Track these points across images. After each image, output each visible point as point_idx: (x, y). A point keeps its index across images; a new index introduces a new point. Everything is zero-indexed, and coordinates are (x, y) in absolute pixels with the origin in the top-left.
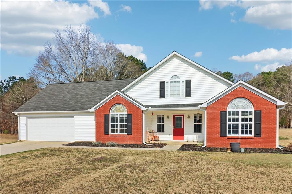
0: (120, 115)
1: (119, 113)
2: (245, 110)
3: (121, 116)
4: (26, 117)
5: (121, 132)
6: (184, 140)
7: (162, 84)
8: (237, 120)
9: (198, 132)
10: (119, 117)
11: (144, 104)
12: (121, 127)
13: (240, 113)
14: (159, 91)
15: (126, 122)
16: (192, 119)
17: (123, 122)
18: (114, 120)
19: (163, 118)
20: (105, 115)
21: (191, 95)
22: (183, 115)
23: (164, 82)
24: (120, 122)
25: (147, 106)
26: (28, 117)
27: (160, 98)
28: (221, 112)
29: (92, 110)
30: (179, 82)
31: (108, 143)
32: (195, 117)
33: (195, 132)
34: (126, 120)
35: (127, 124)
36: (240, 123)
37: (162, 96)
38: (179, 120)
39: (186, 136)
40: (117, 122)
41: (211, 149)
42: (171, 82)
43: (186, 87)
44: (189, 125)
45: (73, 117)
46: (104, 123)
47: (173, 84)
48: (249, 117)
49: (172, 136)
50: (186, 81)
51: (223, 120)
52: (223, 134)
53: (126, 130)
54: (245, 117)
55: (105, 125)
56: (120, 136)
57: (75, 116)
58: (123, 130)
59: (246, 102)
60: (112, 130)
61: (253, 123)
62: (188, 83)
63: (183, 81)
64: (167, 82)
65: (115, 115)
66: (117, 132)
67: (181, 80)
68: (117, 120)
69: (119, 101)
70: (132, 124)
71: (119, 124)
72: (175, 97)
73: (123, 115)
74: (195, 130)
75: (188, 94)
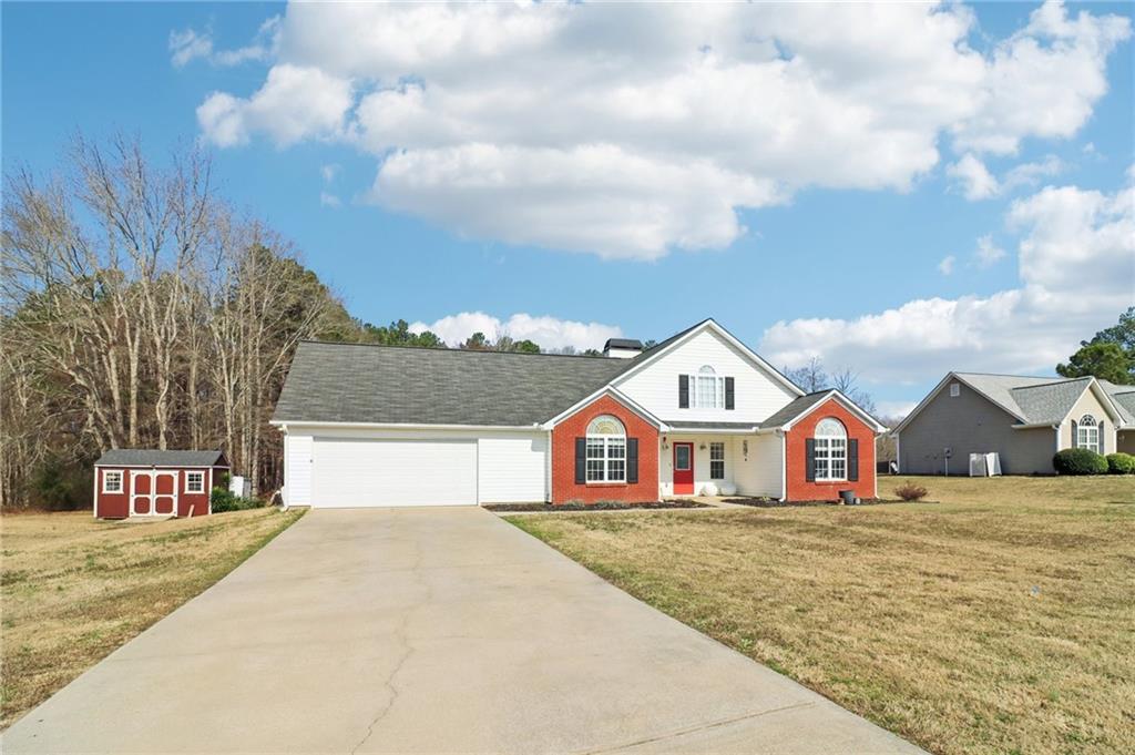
0: (610, 439)
1: (606, 436)
2: (836, 438)
3: (615, 443)
4: (311, 438)
5: (610, 478)
6: (693, 493)
7: (684, 382)
8: (826, 454)
9: (717, 477)
10: (607, 443)
12: (610, 468)
13: (830, 443)
14: (678, 394)
15: (622, 456)
16: (708, 452)
17: (616, 456)
18: (596, 451)
20: (577, 438)
21: (735, 406)
22: (692, 444)
23: (687, 377)
24: (610, 456)
25: (667, 423)
26: (315, 439)
27: (682, 407)
28: (807, 440)
29: (550, 425)
30: (714, 379)
32: (712, 448)
33: (712, 477)
34: (622, 451)
36: (830, 459)
37: (684, 403)
38: (683, 453)
39: (696, 485)
40: (602, 456)
41: (793, 503)
42: (701, 378)
43: (727, 391)
44: (702, 463)
45: (476, 441)
46: (574, 458)
47: (705, 382)
48: (841, 448)
49: (671, 485)
50: (727, 379)
53: (622, 473)
54: (836, 449)
55: (576, 464)
56: (612, 486)
57: (480, 440)
58: (617, 473)
59: (838, 425)
60: (590, 474)
61: (845, 459)
62: (730, 383)
63: (721, 379)
64: (693, 378)
65: (595, 439)
66: (602, 478)
67: (717, 376)
68: (602, 451)
69: (615, 408)
70: (636, 461)
71: (606, 459)
72: (707, 409)
73: (616, 440)
74: (712, 472)
75: (730, 405)
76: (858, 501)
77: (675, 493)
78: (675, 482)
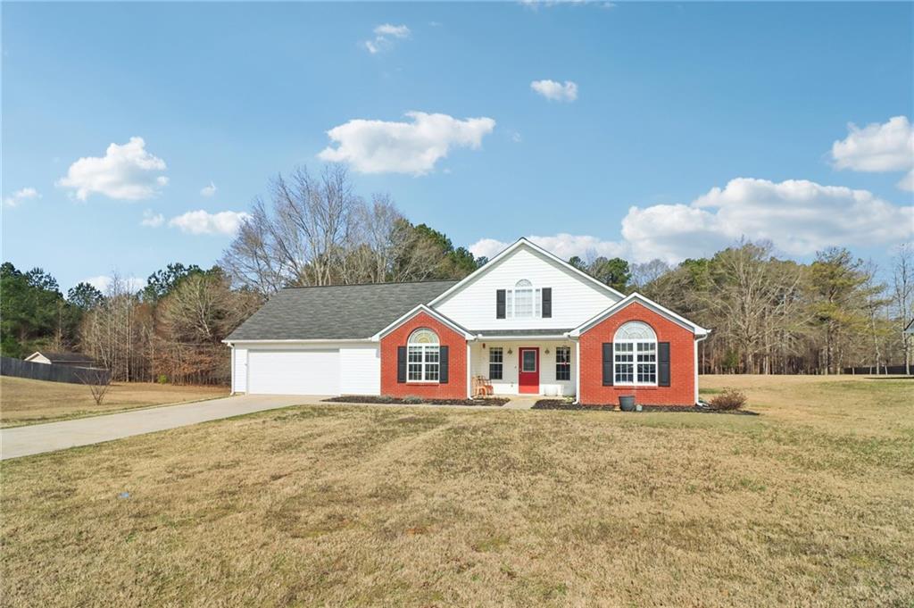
0: (427, 347)
1: (424, 345)
2: (643, 341)
3: (429, 350)
4: (246, 351)
5: (427, 378)
6: (538, 392)
7: (501, 296)
8: (631, 358)
9: (563, 379)
10: (423, 351)
11: (469, 329)
12: (427, 370)
13: (635, 347)
14: (496, 306)
15: (436, 361)
16: (554, 355)
17: (432, 361)
18: (415, 356)
19: (501, 353)
20: (399, 347)
21: (553, 314)
22: (538, 349)
23: (504, 291)
24: (427, 360)
25: (474, 333)
26: (250, 350)
27: (498, 318)
28: (603, 344)
29: (376, 338)
30: (531, 291)
31: (406, 397)
32: (558, 352)
33: (558, 378)
34: (437, 356)
35: (438, 363)
36: (635, 363)
37: (501, 314)
38: (529, 358)
39: (542, 386)
40: (420, 361)
41: (588, 407)
42: (517, 291)
43: (544, 300)
44: (548, 366)
45: (337, 350)
46: (396, 363)
47: (521, 295)
48: (650, 352)
49: (516, 386)
50: (544, 290)
51: (607, 359)
52: (607, 381)
53: (437, 374)
54: (643, 353)
55: (398, 366)
56: (426, 385)
57: (341, 350)
58: (432, 374)
59: (645, 328)
60: (410, 374)
61: (656, 363)
62: (547, 294)
63: (537, 290)
64: (510, 291)
65: (415, 347)
66: (420, 378)
67: (534, 288)
68: (420, 357)
69: (425, 322)
70: (447, 364)
71: (424, 363)
72: (523, 318)
73: (432, 347)
74: (558, 374)
75: (547, 312)
76: (639, 408)
77: (520, 392)
78: (521, 384)
